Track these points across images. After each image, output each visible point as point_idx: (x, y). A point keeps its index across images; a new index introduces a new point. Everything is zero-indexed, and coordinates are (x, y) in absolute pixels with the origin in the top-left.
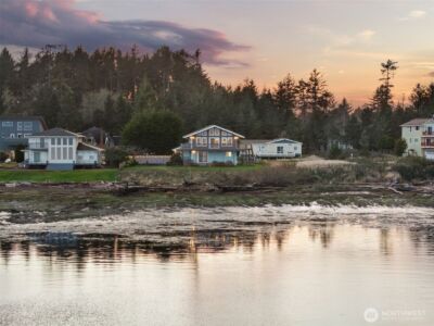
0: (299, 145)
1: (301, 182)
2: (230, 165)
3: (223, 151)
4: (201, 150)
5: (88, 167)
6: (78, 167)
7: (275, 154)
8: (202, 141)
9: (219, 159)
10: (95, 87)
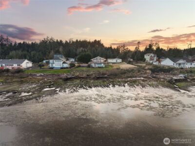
0: (121, 60)
1: (122, 74)
2: (102, 67)
3: (101, 63)
4: (95, 63)
5: (65, 68)
6: (62, 68)
7: (115, 62)
8: (95, 61)
9: (100, 66)
10: (80, 47)
